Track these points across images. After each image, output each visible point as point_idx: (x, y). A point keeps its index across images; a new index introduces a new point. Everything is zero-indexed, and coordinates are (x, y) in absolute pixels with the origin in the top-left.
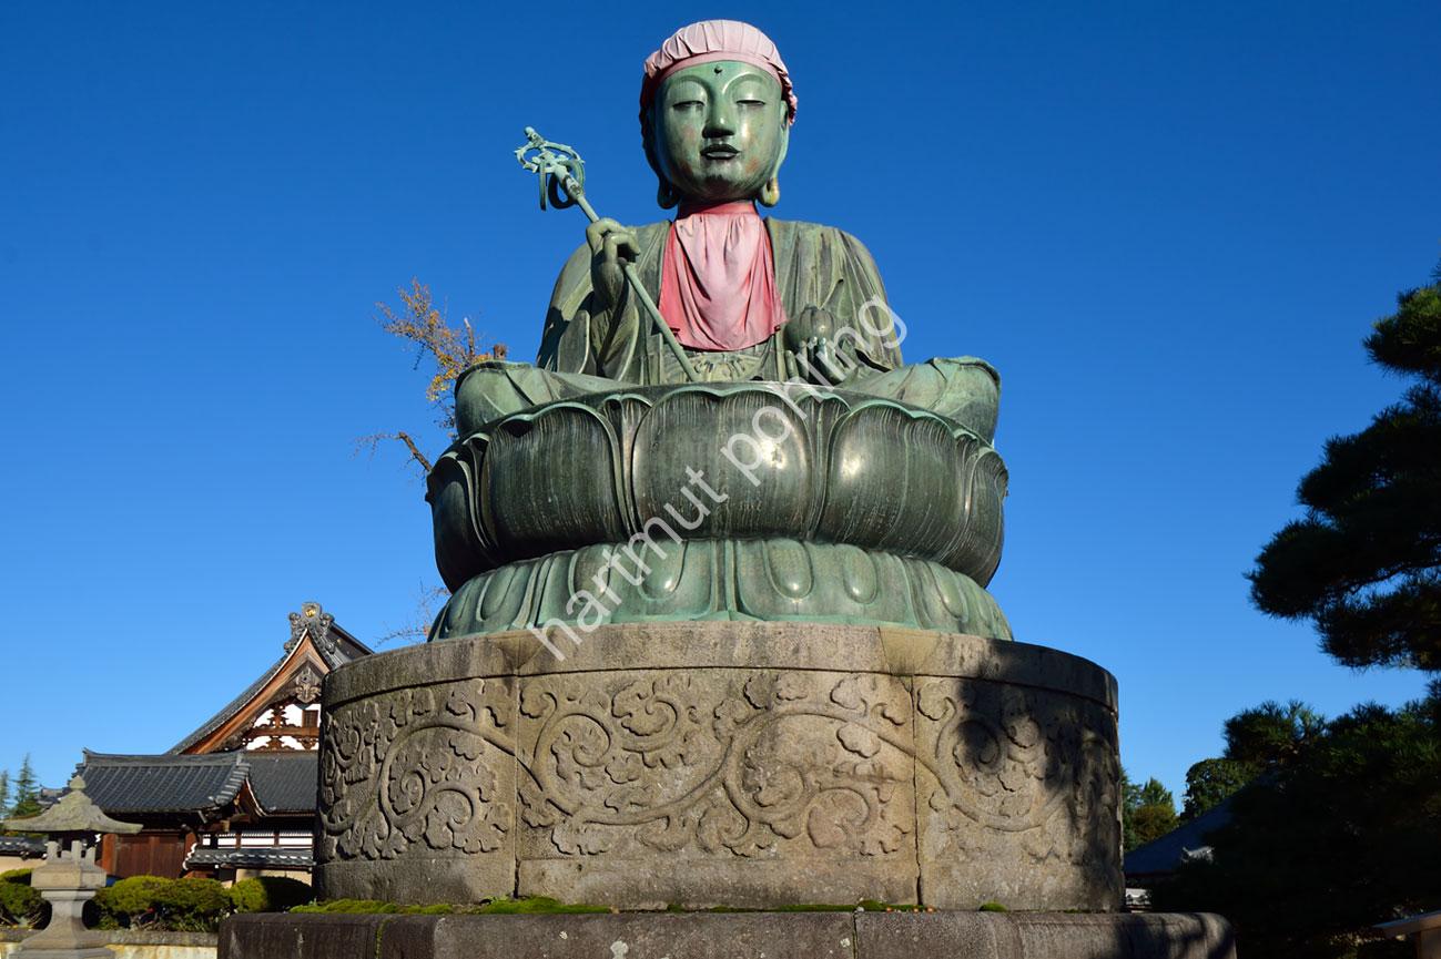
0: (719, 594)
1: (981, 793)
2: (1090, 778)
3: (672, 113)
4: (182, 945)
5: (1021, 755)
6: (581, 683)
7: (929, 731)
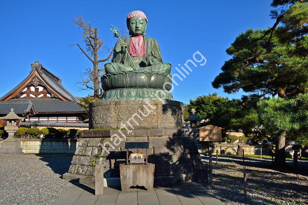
0: (137, 95)
1: (165, 117)
2: (177, 114)
3: (131, 24)
4: (32, 141)
5: (169, 112)
6: (124, 106)
7: (159, 110)
